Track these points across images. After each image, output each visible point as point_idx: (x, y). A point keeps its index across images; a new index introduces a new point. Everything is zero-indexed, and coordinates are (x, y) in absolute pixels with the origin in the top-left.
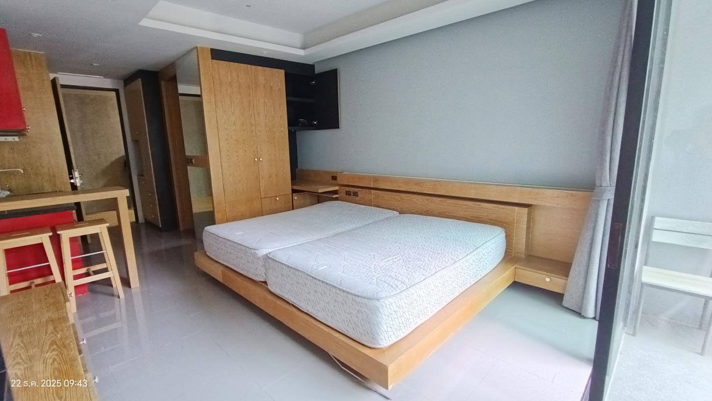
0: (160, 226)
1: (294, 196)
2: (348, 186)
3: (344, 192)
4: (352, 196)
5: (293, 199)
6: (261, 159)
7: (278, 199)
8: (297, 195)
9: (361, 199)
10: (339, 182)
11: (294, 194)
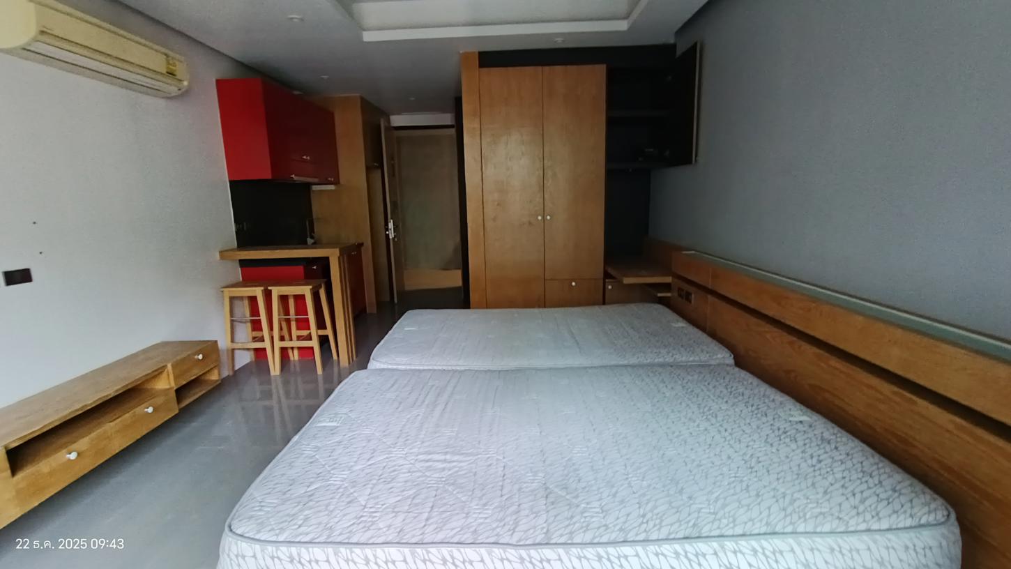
1: (607, 284)
2: (682, 278)
3: (677, 289)
4: (684, 300)
5: (606, 287)
6: (548, 218)
7: (574, 284)
8: (611, 282)
9: (695, 308)
10: (673, 268)
11: (607, 280)
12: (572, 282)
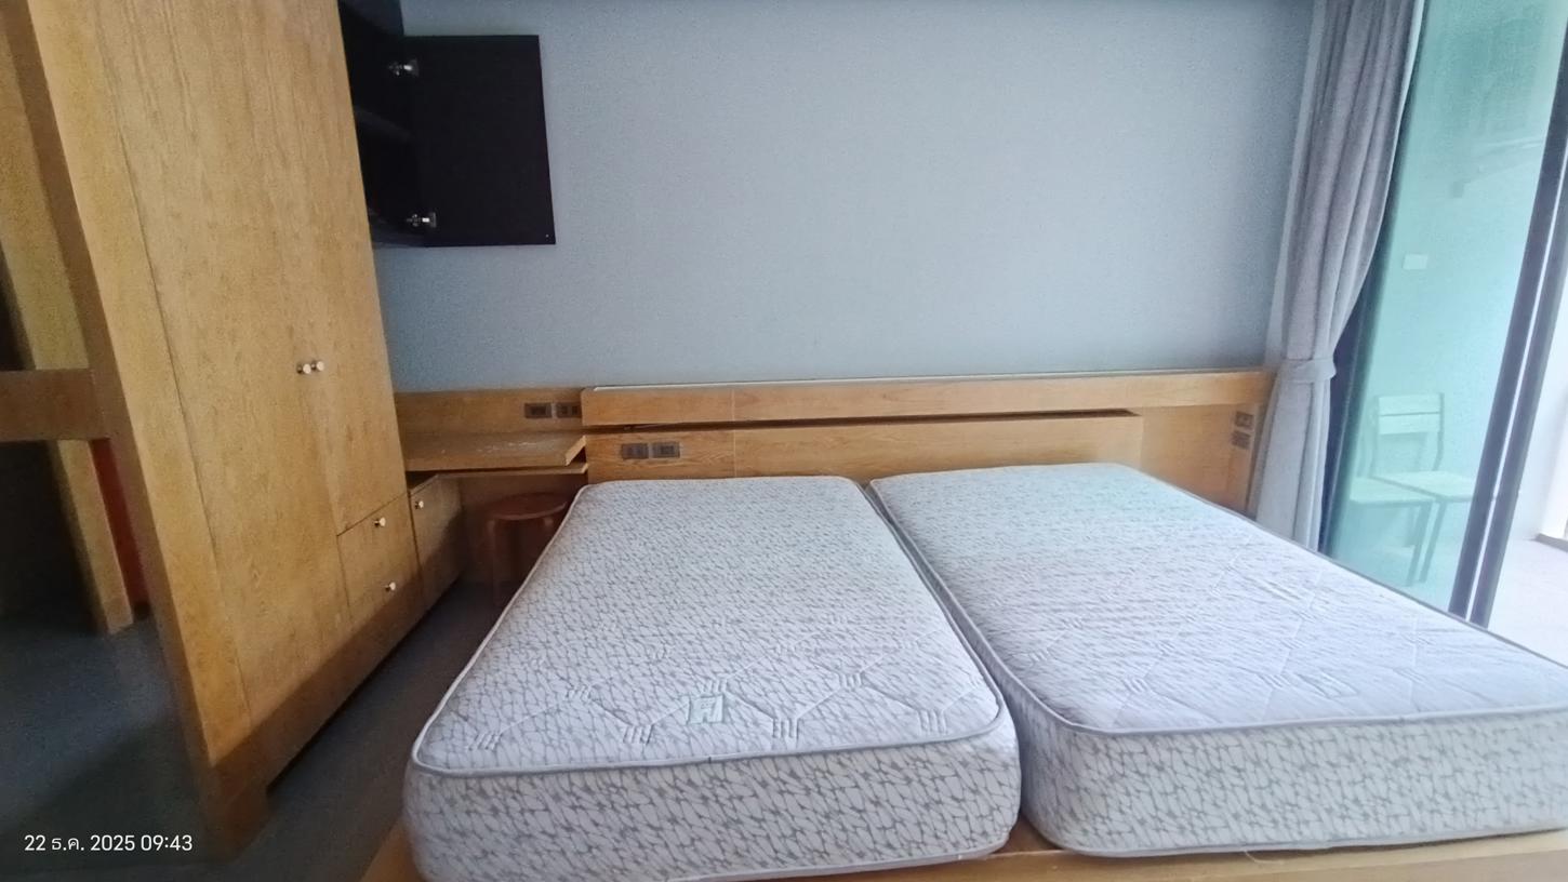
1: (413, 500)
2: (632, 428)
3: (617, 449)
4: (651, 459)
5: (413, 508)
6: (320, 366)
7: (382, 522)
8: (418, 492)
9: (691, 460)
10: (587, 422)
11: (413, 492)
12: (378, 520)
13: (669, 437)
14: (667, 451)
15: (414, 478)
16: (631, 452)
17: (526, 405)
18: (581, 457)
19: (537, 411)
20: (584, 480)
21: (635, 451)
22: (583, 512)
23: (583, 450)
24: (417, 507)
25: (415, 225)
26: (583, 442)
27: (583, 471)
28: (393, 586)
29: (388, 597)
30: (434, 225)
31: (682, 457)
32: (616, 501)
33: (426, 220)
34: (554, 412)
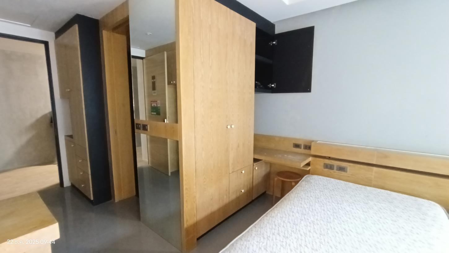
0: (92, 199)
1: (254, 166)
2: (329, 158)
3: (322, 164)
4: (335, 170)
5: (254, 169)
6: (233, 126)
7: (243, 172)
8: (256, 164)
9: (352, 175)
10: (313, 152)
11: (255, 164)
12: (242, 171)
13: (343, 164)
14: (341, 169)
15: (255, 160)
16: (326, 166)
17: (294, 144)
18: (308, 164)
19: (297, 146)
20: (308, 172)
21: (329, 166)
22: (303, 185)
23: (310, 162)
24: (255, 169)
25: (270, 87)
26: (310, 159)
27: (308, 169)
28: (243, 191)
29: (241, 193)
30: (275, 87)
31: (348, 173)
32: (316, 184)
33: (273, 85)
34: (302, 147)
